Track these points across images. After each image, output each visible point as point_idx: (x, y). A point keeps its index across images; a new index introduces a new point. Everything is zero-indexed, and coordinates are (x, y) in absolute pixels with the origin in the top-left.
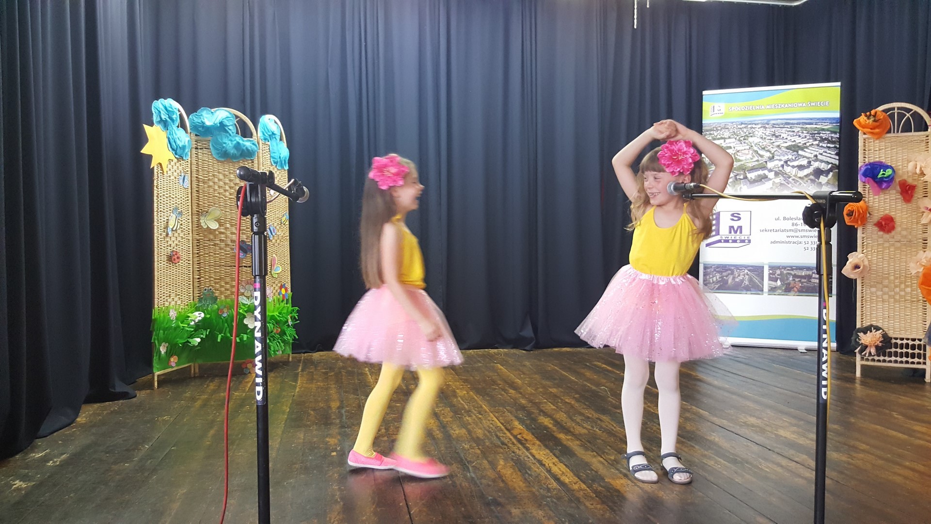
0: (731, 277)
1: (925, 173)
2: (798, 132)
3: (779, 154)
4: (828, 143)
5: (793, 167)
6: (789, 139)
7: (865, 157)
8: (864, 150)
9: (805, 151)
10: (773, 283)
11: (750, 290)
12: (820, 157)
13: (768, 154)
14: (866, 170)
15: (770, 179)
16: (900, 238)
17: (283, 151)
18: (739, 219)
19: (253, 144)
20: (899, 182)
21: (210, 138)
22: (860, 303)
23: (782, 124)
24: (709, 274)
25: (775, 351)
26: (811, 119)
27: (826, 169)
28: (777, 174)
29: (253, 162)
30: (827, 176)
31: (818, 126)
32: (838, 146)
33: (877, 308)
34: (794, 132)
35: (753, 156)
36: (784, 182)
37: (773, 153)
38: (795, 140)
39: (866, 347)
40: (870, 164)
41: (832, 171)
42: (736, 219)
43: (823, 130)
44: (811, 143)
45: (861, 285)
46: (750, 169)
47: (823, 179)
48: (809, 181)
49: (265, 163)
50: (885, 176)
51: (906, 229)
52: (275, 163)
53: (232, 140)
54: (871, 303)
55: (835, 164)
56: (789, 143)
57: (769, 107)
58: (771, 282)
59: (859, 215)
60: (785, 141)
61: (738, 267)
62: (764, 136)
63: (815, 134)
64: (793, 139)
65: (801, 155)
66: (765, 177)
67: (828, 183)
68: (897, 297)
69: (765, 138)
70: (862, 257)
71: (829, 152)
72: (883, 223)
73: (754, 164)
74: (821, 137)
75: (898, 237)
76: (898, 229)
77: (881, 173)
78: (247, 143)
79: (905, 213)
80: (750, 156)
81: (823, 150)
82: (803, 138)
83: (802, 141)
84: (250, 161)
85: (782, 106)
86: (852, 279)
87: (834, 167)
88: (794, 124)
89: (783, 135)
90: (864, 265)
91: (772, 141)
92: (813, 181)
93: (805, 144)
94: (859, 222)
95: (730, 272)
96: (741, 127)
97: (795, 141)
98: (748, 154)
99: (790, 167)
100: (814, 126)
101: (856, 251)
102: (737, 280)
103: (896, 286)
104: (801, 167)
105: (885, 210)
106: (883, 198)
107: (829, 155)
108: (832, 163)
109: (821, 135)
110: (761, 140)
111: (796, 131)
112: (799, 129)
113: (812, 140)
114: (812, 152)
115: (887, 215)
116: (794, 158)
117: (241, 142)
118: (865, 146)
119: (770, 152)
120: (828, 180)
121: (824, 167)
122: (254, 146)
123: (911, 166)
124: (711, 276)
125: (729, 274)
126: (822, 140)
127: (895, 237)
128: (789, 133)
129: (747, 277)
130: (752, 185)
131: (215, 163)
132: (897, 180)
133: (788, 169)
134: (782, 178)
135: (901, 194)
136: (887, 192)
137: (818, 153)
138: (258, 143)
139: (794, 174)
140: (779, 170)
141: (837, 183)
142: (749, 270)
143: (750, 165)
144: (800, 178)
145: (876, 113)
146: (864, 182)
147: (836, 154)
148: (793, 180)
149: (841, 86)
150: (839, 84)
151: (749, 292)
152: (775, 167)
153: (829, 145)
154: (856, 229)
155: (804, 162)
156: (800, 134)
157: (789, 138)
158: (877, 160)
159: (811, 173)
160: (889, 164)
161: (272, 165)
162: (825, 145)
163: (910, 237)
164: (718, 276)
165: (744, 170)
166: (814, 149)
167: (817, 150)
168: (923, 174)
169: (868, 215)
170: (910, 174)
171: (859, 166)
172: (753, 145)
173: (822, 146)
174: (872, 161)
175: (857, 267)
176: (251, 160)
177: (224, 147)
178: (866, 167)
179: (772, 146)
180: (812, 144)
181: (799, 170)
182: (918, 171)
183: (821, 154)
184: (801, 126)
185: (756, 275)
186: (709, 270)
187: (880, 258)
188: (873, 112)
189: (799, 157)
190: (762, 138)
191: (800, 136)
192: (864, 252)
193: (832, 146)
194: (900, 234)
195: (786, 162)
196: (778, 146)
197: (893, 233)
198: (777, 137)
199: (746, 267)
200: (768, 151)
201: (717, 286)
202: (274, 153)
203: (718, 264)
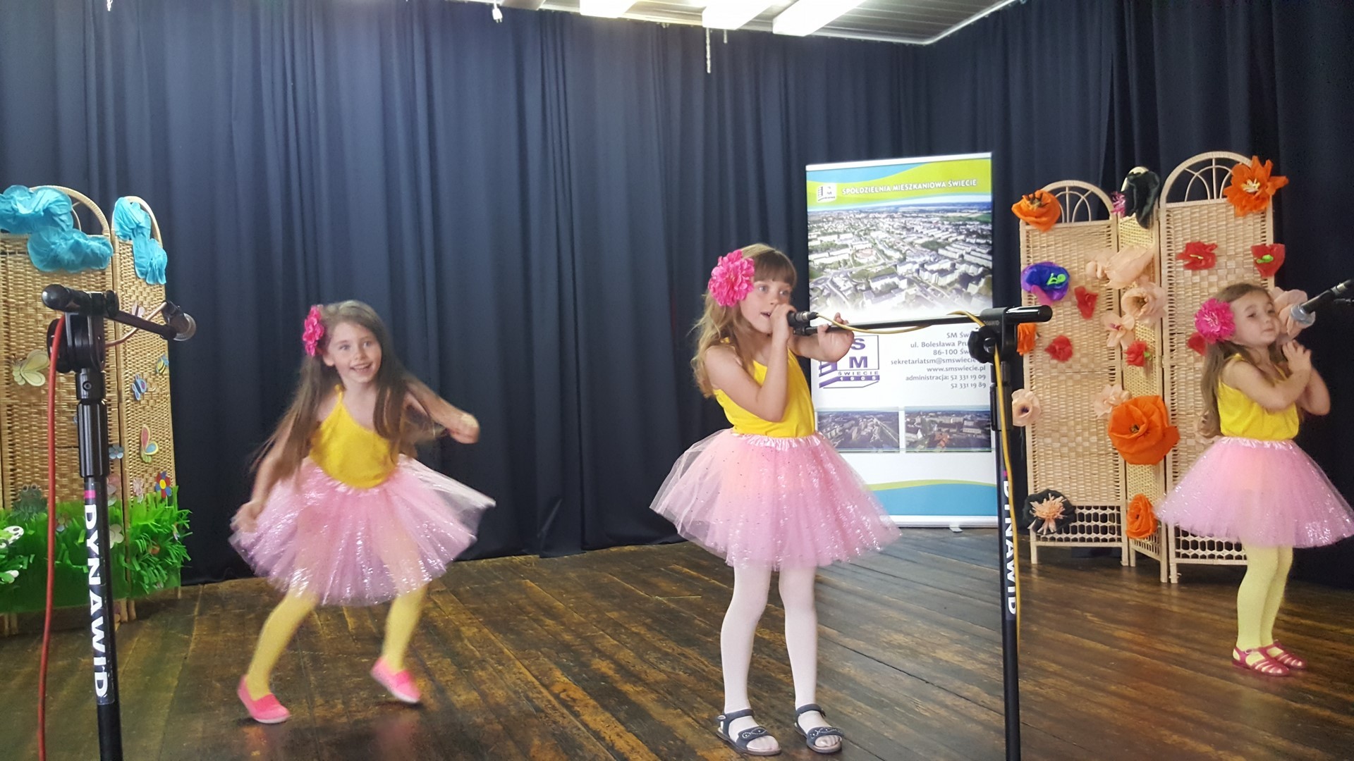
0: (855, 430)
1: (1109, 276)
2: (937, 223)
3: (913, 254)
4: (977, 238)
5: (932, 272)
6: (924, 233)
7: (1029, 257)
8: (1028, 247)
9: (947, 250)
10: (913, 436)
11: (882, 447)
12: (967, 257)
13: (897, 255)
14: (1032, 274)
15: (902, 290)
16: (1079, 367)
17: (157, 254)
18: (863, 346)
19: (104, 244)
20: (1076, 289)
21: (26, 236)
22: (1032, 460)
23: (915, 212)
24: (825, 427)
25: (919, 532)
26: (953, 205)
27: (976, 274)
28: (910, 283)
29: (104, 274)
30: (977, 284)
31: (963, 215)
32: (991, 242)
33: (1054, 466)
34: (931, 222)
35: (878, 258)
36: (920, 294)
37: (905, 253)
38: (933, 234)
39: (1043, 521)
40: (1036, 266)
41: (983, 277)
42: (858, 346)
43: (970, 219)
44: (954, 239)
45: (1032, 434)
46: (873, 276)
47: (973, 288)
48: (954, 291)
49: (124, 275)
50: (1056, 283)
51: (1087, 355)
52: (142, 274)
53: (67, 238)
54: (1046, 459)
55: (988, 268)
56: (926, 239)
57: (896, 188)
58: (909, 435)
59: (1024, 338)
60: (920, 235)
61: (865, 415)
62: (892, 230)
63: (960, 225)
64: (931, 232)
65: (942, 256)
66: (894, 288)
67: (979, 294)
68: (1080, 450)
69: (893, 232)
70: (1029, 396)
71: (978, 250)
72: (1057, 347)
73: (879, 269)
74: (968, 230)
75: (1077, 367)
76: (1077, 355)
77: (1051, 279)
78: (92, 243)
79: (1085, 333)
80: (872, 258)
81: (970, 249)
82: (943, 231)
83: (945, 235)
84: (100, 273)
85: (915, 186)
86: (1019, 427)
87: (987, 271)
88: (928, 212)
89: (917, 228)
90: (1034, 408)
91: (902, 237)
92: (959, 291)
93: (947, 239)
94: (1026, 348)
95: (854, 422)
96: (860, 216)
97: (933, 236)
98: (870, 255)
99: (927, 273)
100: (958, 214)
101: (1023, 387)
102: (864, 433)
103: (1078, 435)
104: (943, 272)
105: (1058, 330)
107: (979, 255)
108: (983, 266)
109: (968, 226)
110: (887, 235)
111: (934, 222)
112: (938, 219)
113: (955, 234)
114: (956, 250)
115: (1061, 336)
116: (932, 259)
117: (82, 240)
118: (1028, 241)
119: (901, 251)
120: (980, 290)
121: (973, 271)
122: (105, 248)
123: (1090, 266)
124: (829, 429)
125: (852, 426)
126: (969, 234)
127: (1074, 367)
128: (925, 224)
129: (876, 428)
130: (878, 299)
131: (38, 277)
132: (1073, 287)
133: (925, 276)
134: (917, 288)
135: (1079, 307)
136: (1061, 304)
137: (964, 253)
138: (113, 243)
139: (933, 281)
140: (914, 277)
141: (991, 294)
142: (879, 419)
143: (874, 270)
144: (942, 287)
145: (1041, 195)
146: (1030, 292)
147: (989, 253)
148: (933, 290)
149: (993, 158)
150: (989, 155)
151: (880, 450)
152: (907, 273)
153: (978, 241)
154: (1022, 357)
155: (946, 265)
156: (940, 225)
157: (926, 232)
158: (1044, 260)
159: (956, 280)
160: (1061, 266)
161: (137, 278)
162: (973, 241)
163: (1092, 366)
164: (838, 428)
165: (866, 277)
166: (959, 247)
167: (963, 247)
168: (1105, 278)
169: (1037, 337)
170: (1088, 279)
171: (1022, 269)
172: (876, 241)
173: (969, 243)
174: (1039, 262)
175: (1024, 410)
176: (100, 270)
177: (52, 250)
178: (1031, 270)
179: (902, 243)
180: (957, 240)
181: (942, 277)
182: (1099, 274)
183: (969, 254)
184: (941, 215)
185: (889, 425)
186: (825, 421)
187: (1055, 397)
188: (1037, 193)
189: (940, 257)
190: (888, 232)
191: (939, 229)
192: (1034, 388)
193: (983, 241)
194: (1080, 362)
195: (922, 265)
196: (911, 244)
197: (1070, 361)
198: (909, 230)
199: (875, 414)
200: (898, 250)
201: (837, 443)
202: (141, 257)
203: (838, 412)
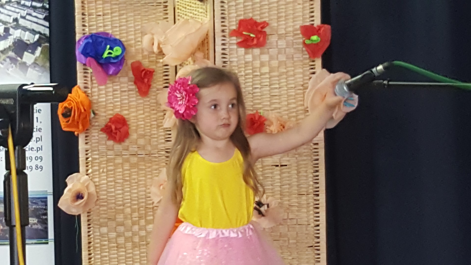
1: (164, 51)
7: (84, 26)
8: (83, 14)
12: (22, 22)
14: (87, 45)
16: (136, 149)
20: (132, 64)
22: (87, 253)
27: (32, 41)
30: (33, 53)
32: (47, 6)
33: (110, 259)
40: (92, 36)
41: (40, 46)
45: (87, 223)
47: (28, 57)
48: (8, 60)
50: (112, 56)
51: (143, 136)
54: (102, 251)
55: (44, 35)
59: (79, 116)
67: (35, 64)
68: (136, 239)
70: (86, 181)
71: (34, 14)
72: (113, 127)
75: (133, 149)
76: (133, 136)
77: (107, 51)
79: (142, 112)
81: (26, 12)
86: (74, 216)
87: (43, 38)
90: (89, 194)
94: (81, 127)
101: (78, 171)
103: (134, 223)
105: (115, 107)
106: (111, 90)
107: (35, 20)
108: (40, 33)
114: (10, 13)
115: (117, 114)
118: (83, 8)
120: (36, 60)
121: (28, 38)
123: (146, 39)
127: (131, 149)
132: (130, 62)
135: (135, 83)
136: (117, 80)
137: (19, 16)
141: (48, 64)
146: (85, 65)
153: (34, 3)
154: (77, 138)
158: (101, 30)
159: (10, 46)
160: (118, 37)
162: (28, 3)
163: (149, 148)
166: (13, 9)
167: (17, 10)
168: (161, 53)
169: (92, 115)
170: (146, 53)
171: (77, 39)
173: (24, 5)
174: (94, 32)
175: (79, 196)
178: (86, 41)
182: (155, 49)
183: (24, 18)
187: (111, 181)
192: (90, 171)
193: (39, 5)
194: (136, 144)
197: (127, 142)
